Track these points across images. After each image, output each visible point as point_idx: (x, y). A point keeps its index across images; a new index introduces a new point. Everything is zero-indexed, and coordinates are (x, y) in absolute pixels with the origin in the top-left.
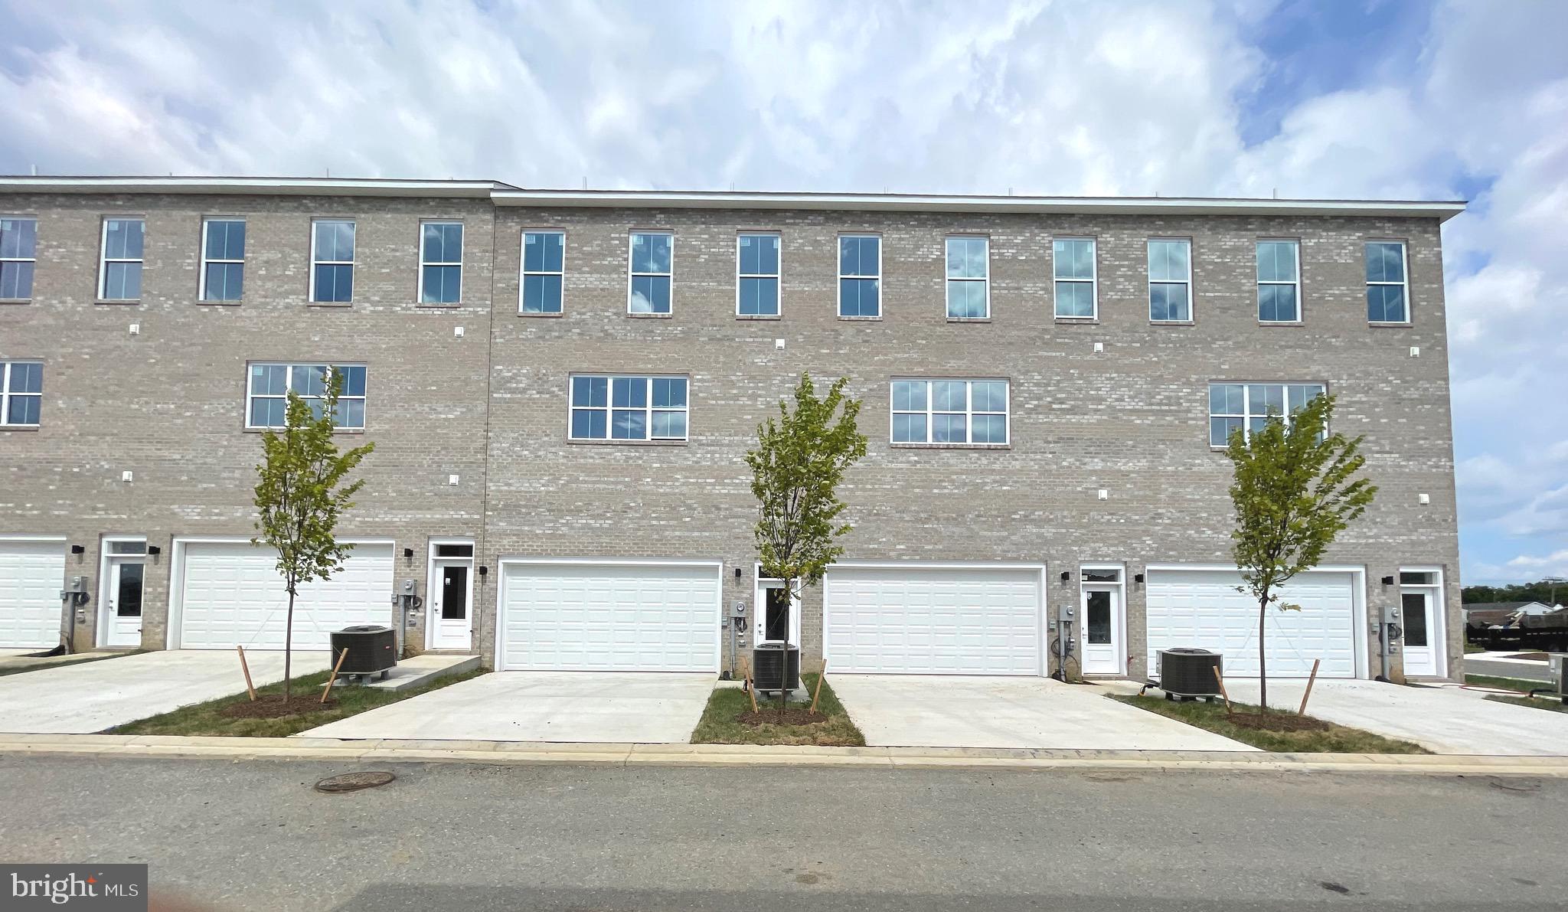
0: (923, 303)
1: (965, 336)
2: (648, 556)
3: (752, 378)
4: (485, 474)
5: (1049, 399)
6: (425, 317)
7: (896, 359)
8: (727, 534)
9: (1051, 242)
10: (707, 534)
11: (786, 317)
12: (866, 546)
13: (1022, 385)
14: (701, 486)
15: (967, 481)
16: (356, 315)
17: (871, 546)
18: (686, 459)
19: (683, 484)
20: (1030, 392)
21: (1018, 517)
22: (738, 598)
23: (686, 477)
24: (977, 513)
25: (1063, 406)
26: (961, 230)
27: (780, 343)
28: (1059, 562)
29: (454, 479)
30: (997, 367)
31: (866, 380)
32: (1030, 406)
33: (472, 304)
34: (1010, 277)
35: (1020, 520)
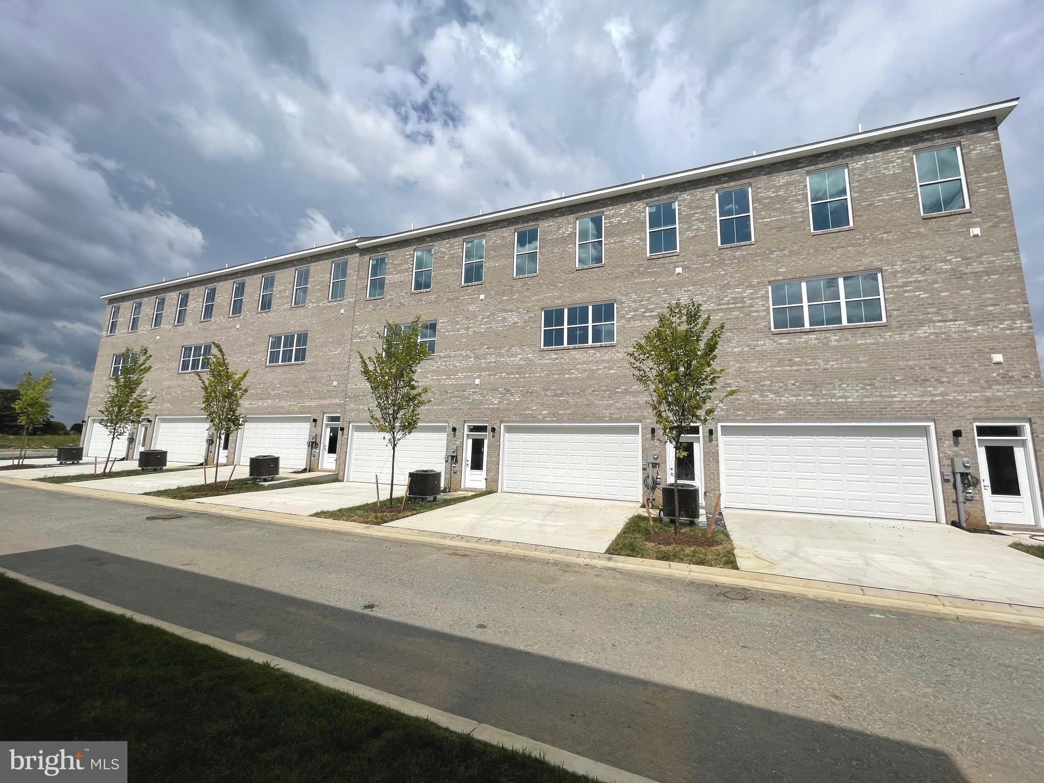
0: (561, 261)
1: (587, 277)
3: (467, 318)
4: (347, 380)
5: (642, 310)
6: (330, 307)
7: (545, 297)
8: (450, 407)
9: (645, 208)
10: (441, 407)
11: (486, 282)
12: (524, 412)
13: (624, 303)
14: (439, 380)
15: (587, 368)
16: (306, 309)
17: (527, 412)
18: (433, 366)
19: (431, 380)
20: (629, 307)
21: (620, 390)
22: (454, 444)
23: (432, 376)
24: (593, 389)
25: (653, 314)
26: (586, 213)
27: (482, 297)
28: (649, 421)
29: (335, 383)
30: (607, 294)
31: (527, 312)
32: (630, 316)
33: (349, 299)
34: (617, 235)
35: (622, 393)
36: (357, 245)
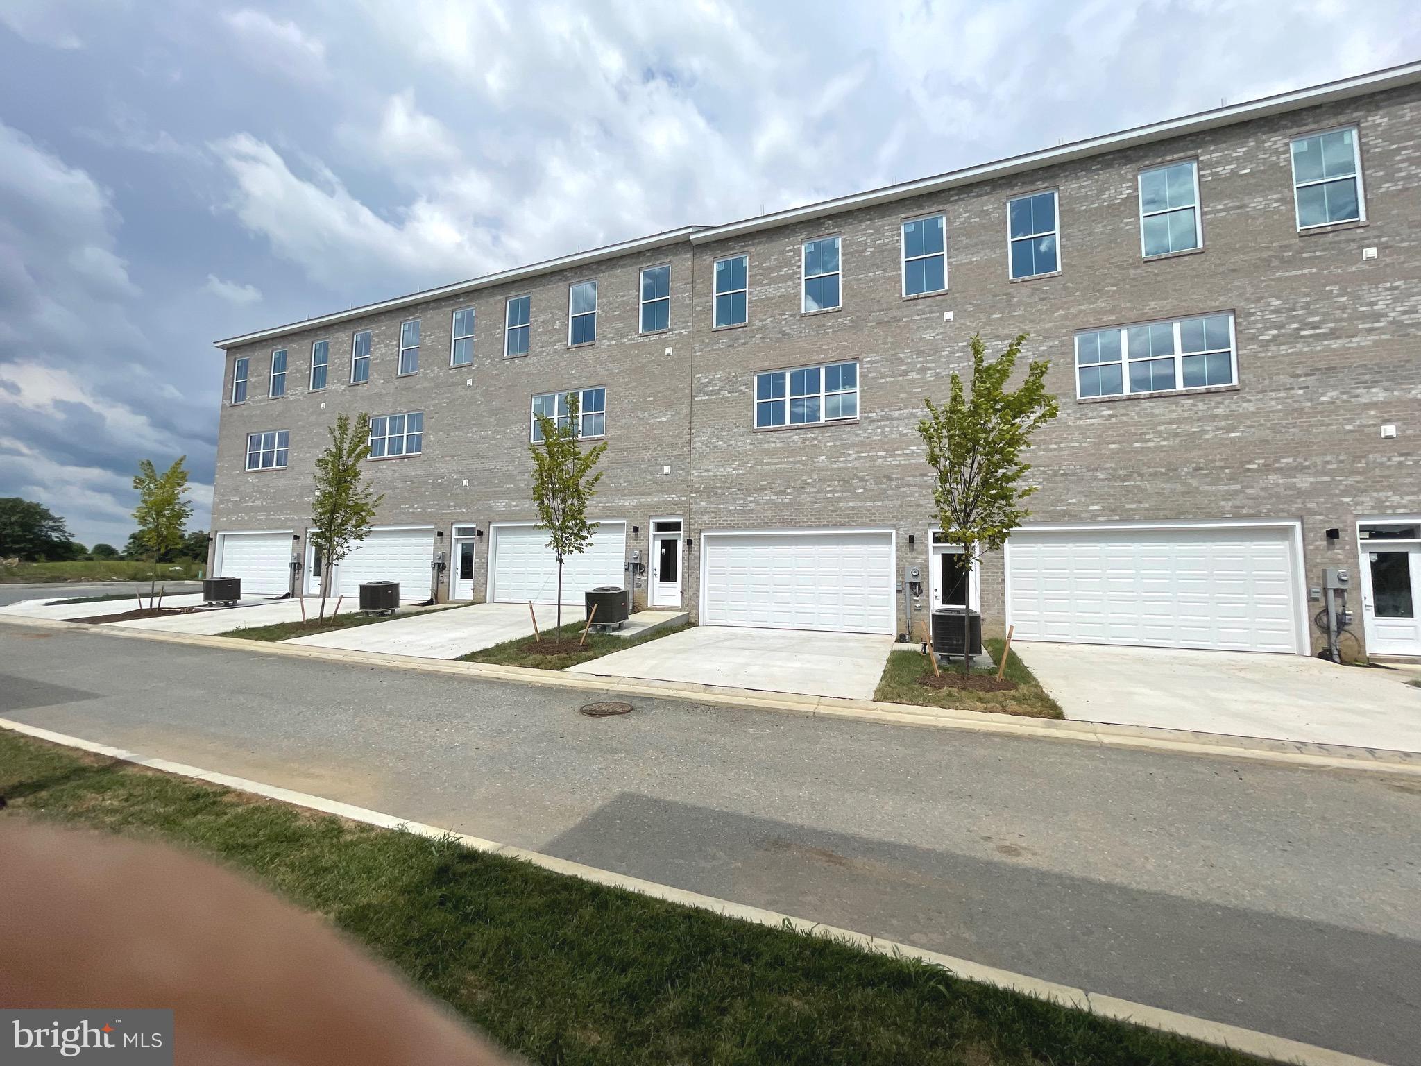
0: (1111, 248)
1: (1169, 273)
2: (824, 525)
3: (921, 353)
4: (690, 463)
5: (1295, 326)
6: (644, 344)
7: (1080, 312)
8: (899, 502)
9: (1287, 144)
10: (880, 503)
11: (953, 290)
12: (1052, 508)
13: (1253, 314)
14: (872, 459)
15: (1179, 430)
16: (598, 350)
17: (1059, 508)
18: (857, 435)
19: (856, 459)
20: (1264, 321)
21: (1255, 466)
22: (912, 564)
23: (858, 452)
24: (1194, 465)
25: (1318, 331)
26: (1159, 160)
27: (949, 315)
28: (1321, 517)
29: (667, 469)
30: (1216, 300)
31: (1045, 338)
32: (1267, 337)
33: (678, 327)
34: (1229, 196)
35: (1258, 470)
36: (691, 237)
